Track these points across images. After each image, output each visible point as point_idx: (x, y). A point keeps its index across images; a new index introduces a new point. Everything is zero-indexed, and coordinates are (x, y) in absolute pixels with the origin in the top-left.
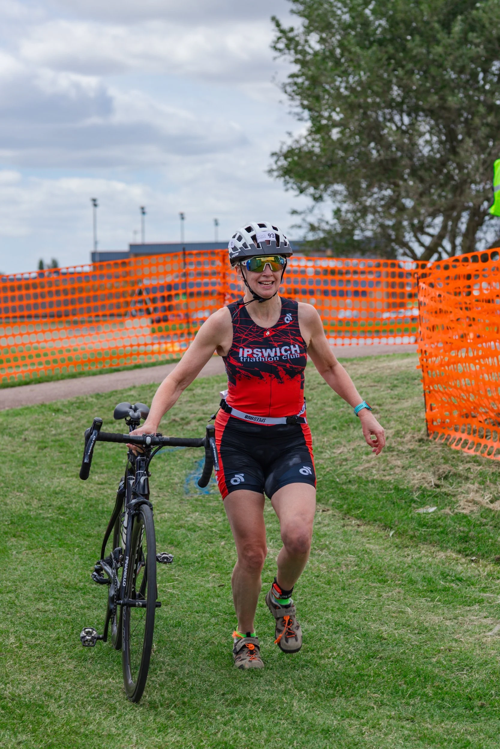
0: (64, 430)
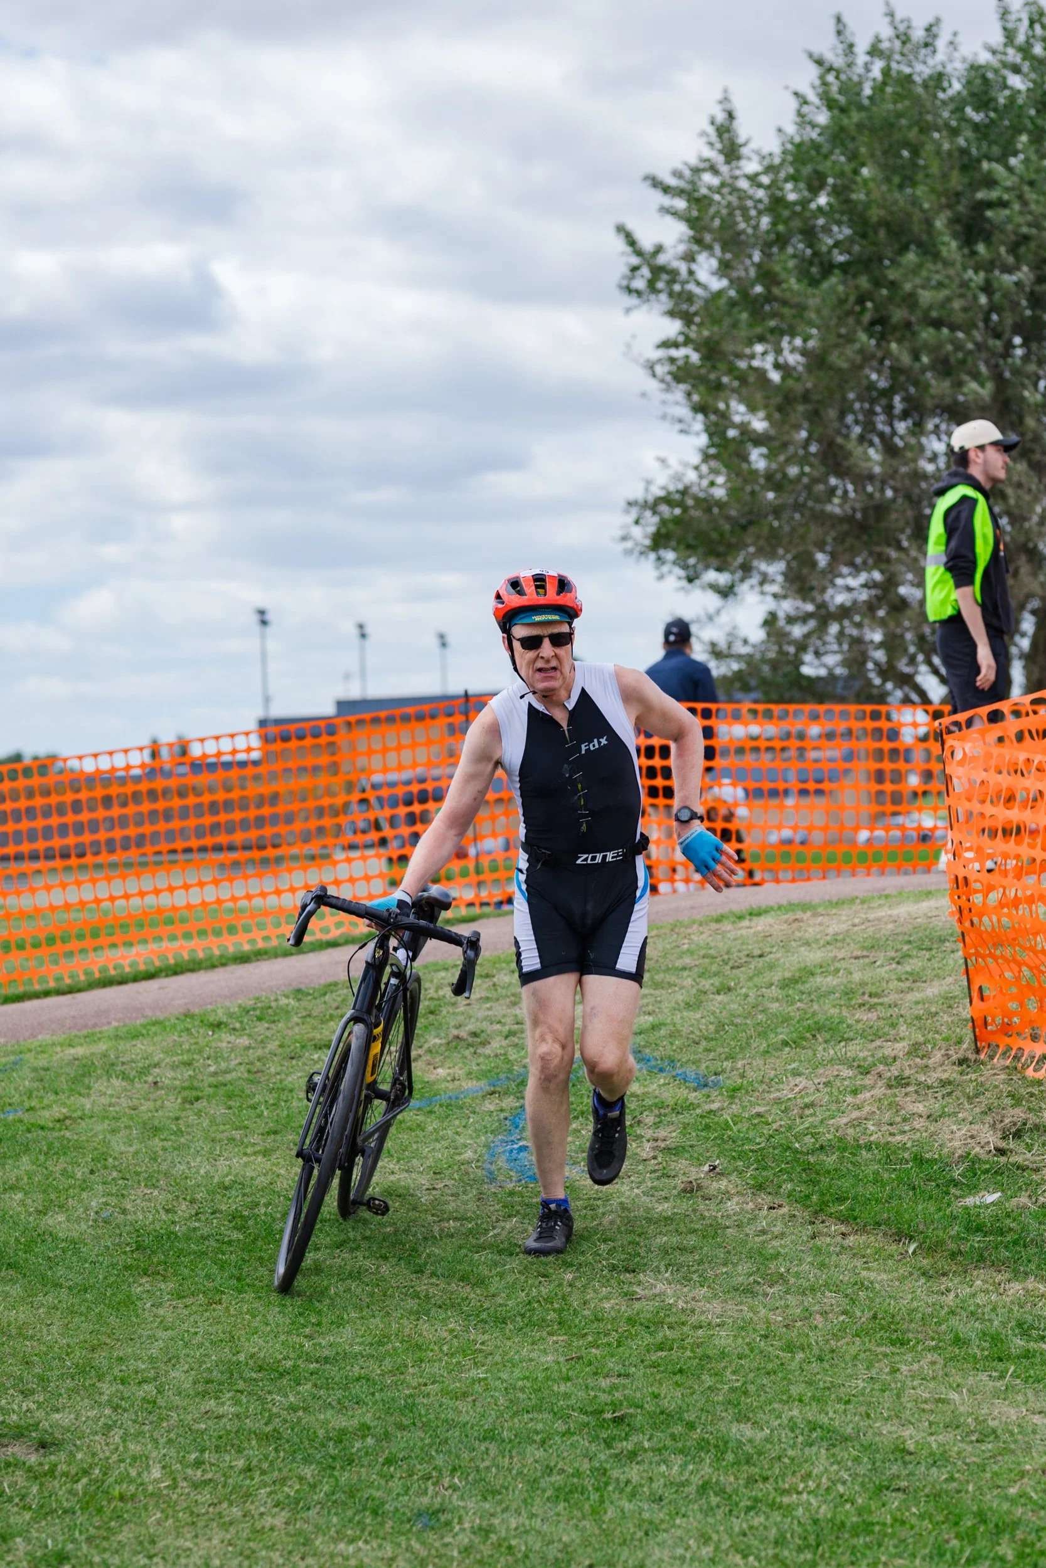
0: (233, 1063)
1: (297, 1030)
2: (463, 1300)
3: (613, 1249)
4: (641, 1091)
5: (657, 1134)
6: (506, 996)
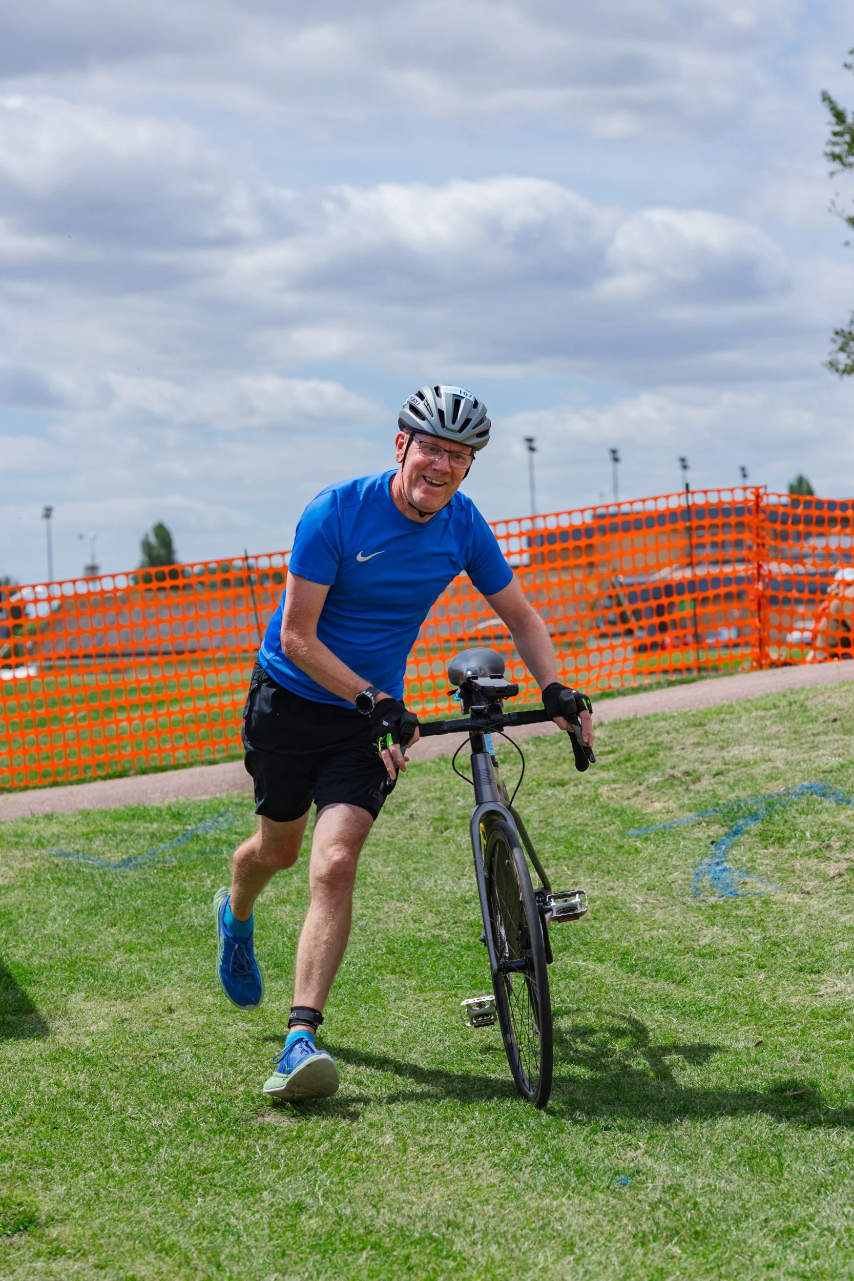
1: (534, 770)
2: (667, 996)
3: (801, 954)
4: (830, 820)
5: (842, 856)
6: (716, 741)
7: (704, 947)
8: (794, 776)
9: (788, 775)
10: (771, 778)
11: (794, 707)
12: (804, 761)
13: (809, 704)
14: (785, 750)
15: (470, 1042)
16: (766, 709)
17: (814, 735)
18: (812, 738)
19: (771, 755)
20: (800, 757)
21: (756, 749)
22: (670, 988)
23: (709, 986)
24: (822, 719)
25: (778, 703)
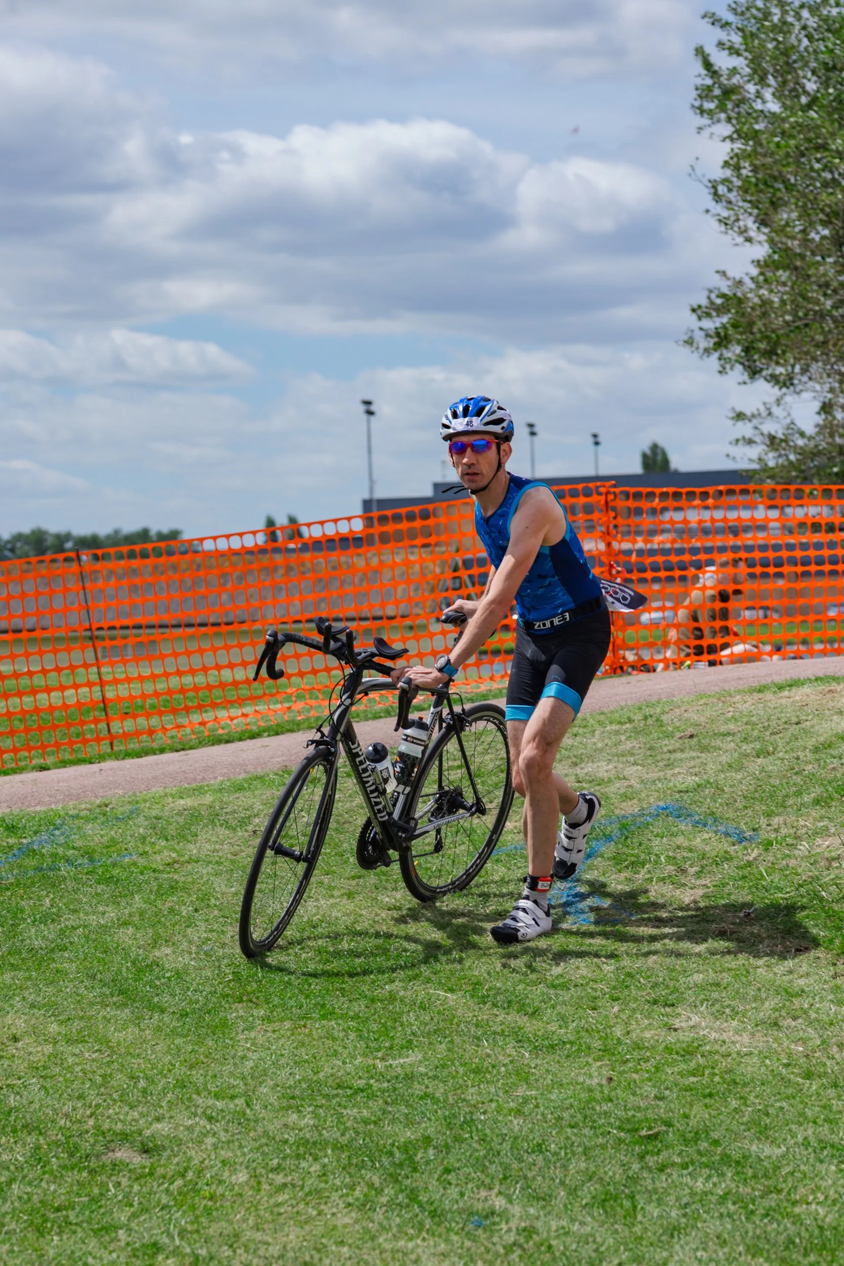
2: (520, 1029)
3: (655, 985)
4: (686, 844)
5: (698, 882)
6: (569, 757)
7: (557, 977)
8: (648, 796)
9: (643, 795)
10: (625, 797)
11: (650, 721)
12: (659, 780)
13: (664, 718)
14: (639, 768)
15: (321, 1075)
16: (620, 723)
17: (670, 752)
18: (667, 756)
19: (625, 773)
20: (656, 775)
21: (610, 767)
22: (522, 1021)
23: (562, 1018)
24: (678, 735)
25: (633, 717)
